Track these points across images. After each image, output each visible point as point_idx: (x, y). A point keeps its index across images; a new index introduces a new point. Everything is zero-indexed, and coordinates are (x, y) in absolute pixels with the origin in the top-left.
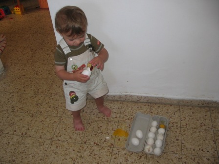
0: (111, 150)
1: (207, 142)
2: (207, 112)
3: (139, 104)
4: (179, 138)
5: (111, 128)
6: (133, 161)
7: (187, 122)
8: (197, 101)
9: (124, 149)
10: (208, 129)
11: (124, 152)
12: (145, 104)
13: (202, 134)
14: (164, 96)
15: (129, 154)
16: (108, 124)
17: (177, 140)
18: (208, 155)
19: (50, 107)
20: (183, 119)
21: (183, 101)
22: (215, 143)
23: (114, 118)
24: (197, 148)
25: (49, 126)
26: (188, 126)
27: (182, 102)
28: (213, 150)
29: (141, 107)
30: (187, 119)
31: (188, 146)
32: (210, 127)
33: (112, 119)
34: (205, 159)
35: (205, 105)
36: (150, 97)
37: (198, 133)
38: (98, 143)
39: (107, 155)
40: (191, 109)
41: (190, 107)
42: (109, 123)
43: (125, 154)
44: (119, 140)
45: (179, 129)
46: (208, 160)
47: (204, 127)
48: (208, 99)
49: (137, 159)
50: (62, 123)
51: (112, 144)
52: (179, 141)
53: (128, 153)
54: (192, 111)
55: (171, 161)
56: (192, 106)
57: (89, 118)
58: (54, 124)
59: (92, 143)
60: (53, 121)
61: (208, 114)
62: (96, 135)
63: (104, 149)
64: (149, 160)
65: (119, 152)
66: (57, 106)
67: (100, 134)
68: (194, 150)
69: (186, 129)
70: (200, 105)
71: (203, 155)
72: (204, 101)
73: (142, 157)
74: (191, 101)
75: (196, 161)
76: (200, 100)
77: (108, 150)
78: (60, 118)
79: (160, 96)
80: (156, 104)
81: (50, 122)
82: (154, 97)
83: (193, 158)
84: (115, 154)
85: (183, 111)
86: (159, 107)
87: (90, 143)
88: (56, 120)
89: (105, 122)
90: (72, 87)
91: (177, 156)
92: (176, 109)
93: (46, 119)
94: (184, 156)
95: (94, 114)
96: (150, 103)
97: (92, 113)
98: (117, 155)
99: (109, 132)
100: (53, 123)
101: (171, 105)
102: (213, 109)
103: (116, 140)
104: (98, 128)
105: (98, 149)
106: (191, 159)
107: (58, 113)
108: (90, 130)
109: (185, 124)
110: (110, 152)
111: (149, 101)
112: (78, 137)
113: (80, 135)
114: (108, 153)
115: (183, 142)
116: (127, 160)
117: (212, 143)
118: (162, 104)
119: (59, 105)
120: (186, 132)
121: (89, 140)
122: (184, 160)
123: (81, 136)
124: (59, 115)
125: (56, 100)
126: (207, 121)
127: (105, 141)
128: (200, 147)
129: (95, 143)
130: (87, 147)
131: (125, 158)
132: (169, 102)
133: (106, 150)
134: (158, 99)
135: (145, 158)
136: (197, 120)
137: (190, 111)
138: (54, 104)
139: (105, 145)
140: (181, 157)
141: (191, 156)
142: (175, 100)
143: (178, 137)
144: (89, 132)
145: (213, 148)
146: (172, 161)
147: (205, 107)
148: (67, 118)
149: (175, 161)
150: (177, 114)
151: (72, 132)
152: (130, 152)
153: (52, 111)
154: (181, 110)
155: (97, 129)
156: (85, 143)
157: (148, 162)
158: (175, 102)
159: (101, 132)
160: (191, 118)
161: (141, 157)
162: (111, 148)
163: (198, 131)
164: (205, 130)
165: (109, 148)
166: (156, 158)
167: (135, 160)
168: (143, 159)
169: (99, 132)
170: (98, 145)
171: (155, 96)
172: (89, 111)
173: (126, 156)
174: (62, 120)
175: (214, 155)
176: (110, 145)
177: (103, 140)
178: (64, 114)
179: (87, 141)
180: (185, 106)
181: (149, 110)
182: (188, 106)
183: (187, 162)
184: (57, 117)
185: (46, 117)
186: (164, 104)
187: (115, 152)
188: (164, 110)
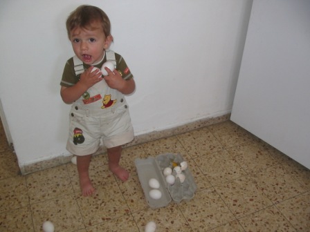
0: (131, 218)
1: (228, 163)
2: (207, 132)
3: (128, 150)
4: (199, 171)
5: (112, 191)
6: (167, 218)
7: (195, 151)
9: (146, 209)
10: (219, 150)
11: (148, 213)
12: (135, 147)
13: (217, 157)
14: (155, 130)
15: (156, 212)
16: (104, 188)
17: (198, 173)
18: (237, 176)
20: (189, 149)
21: (177, 128)
22: (236, 161)
23: (107, 178)
24: (223, 174)
25: (19, 226)
26: (198, 154)
27: (176, 131)
28: (239, 169)
29: (132, 153)
30: (193, 147)
31: (213, 175)
32: (221, 147)
33: (105, 180)
34: (237, 181)
35: (202, 126)
36: (139, 136)
37: (214, 158)
38: (108, 217)
39: (130, 226)
40: (189, 135)
41: (188, 134)
42: (106, 187)
43: (152, 214)
44: (132, 201)
45: (192, 161)
46: (241, 180)
47: (215, 150)
48: (205, 117)
49: (169, 213)
50: (36, 213)
51: (127, 211)
52: (201, 174)
53: (154, 212)
54: (191, 137)
55: (206, 198)
56: (189, 132)
57: (72, 191)
58: (24, 220)
59: (101, 221)
60: (21, 217)
61: (210, 134)
62: (97, 208)
63: (121, 221)
64: (183, 208)
65: (142, 216)
66: (12, 194)
67: (103, 205)
68: (221, 177)
69: (199, 158)
70: (197, 127)
71: (234, 178)
72: (200, 121)
73: (173, 208)
74: (187, 126)
75: (231, 187)
76: (196, 121)
77: (127, 219)
78: (29, 208)
79: (151, 130)
81: (16, 220)
82: (143, 135)
83: (226, 185)
84: (139, 221)
85: (183, 140)
86: (153, 145)
87: (96, 221)
88: (24, 213)
89: (99, 187)
90: (79, 121)
91: (209, 190)
92: (174, 141)
93: (5, 218)
94: (216, 188)
95: (77, 184)
97: (73, 183)
98: (142, 220)
99: (111, 197)
100: (22, 219)
101: (166, 139)
102: (211, 127)
103: (129, 203)
104: (95, 198)
105: (114, 224)
106: (225, 187)
107: (20, 202)
108: (84, 205)
109: (194, 154)
110: (130, 221)
111: (139, 142)
112: (74, 222)
113: (75, 217)
114: (130, 223)
115: (205, 173)
116: (158, 220)
117: (233, 162)
118: (154, 141)
119: (14, 191)
120: (201, 162)
121: (93, 218)
122: (219, 191)
123: (78, 218)
124: (23, 204)
125: (5, 186)
126: (214, 142)
127: (115, 211)
128: (225, 171)
129: (103, 219)
130: (97, 228)
131: (155, 219)
132: (162, 136)
133: (124, 220)
134: (149, 135)
135: (177, 209)
136: (204, 145)
137: (189, 137)
138: (4, 193)
139: (118, 215)
140: (213, 190)
141: (223, 185)
142: (168, 130)
143: (197, 170)
144: (86, 209)
145: (237, 167)
146: (208, 197)
147: (202, 128)
148: (41, 204)
149: (211, 196)
150: (179, 146)
151: (61, 218)
152: (155, 210)
153: (9, 204)
154: (180, 140)
155: (94, 200)
156: (90, 224)
157: (184, 211)
158: (169, 133)
159: (103, 202)
160: (196, 144)
161: (171, 209)
162: (128, 215)
163: (212, 156)
164: (218, 152)
165: (127, 217)
166: (190, 203)
167: (168, 216)
168: (175, 211)
169: (99, 202)
170: (110, 219)
171: (145, 132)
172: (66, 183)
173: (154, 216)
174: (34, 208)
175: (242, 174)
176: (125, 212)
177: (112, 211)
178: (31, 201)
179: (90, 221)
180: (181, 134)
181: (144, 153)
182: (184, 133)
183: (223, 192)
184: (22, 208)
185: (3, 215)
186: (158, 140)
187: (138, 218)
188: (161, 147)
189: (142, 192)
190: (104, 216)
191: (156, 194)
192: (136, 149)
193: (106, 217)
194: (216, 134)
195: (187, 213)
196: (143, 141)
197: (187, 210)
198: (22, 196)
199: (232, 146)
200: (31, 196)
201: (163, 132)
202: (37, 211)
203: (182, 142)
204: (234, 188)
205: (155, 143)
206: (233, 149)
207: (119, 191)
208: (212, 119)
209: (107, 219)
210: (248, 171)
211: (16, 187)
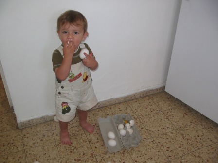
0: (95, 159)
1: (163, 121)
2: (149, 100)
3: (93, 112)
4: (143, 127)
5: (82, 141)
6: (120, 160)
7: (140, 112)
8: (139, 93)
9: (105, 153)
10: (157, 112)
11: (107, 156)
12: (98, 110)
13: (156, 117)
14: (112, 97)
15: (112, 155)
16: (76, 138)
17: (142, 128)
18: (170, 130)
19: (4, 146)
20: (135, 111)
21: (128, 97)
22: (169, 120)
23: (78, 132)
24: (160, 129)
26: (142, 115)
27: (127, 99)
28: (171, 125)
29: (96, 114)
30: (139, 110)
31: (153, 130)
32: (158, 110)
34: (170, 134)
35: (145, 95)
36: (101, 102)
37: (153, 118)
38: (79, 158)
40: (136, 102)
41: (135, 100)
42: (77, 137)
43: (110, 157)
44: (96, 147)
45: (138, 119)
46: (172, 133)
47: (154, 112)
48: (147, 89)
49: (121, 156)
50: (28, 155)
51: (92, 154)
52: (144, 129)
54: (138, 102)
55: (148, 146)
57: (54, 140)
58: (20, 160)
59: (74, 161)
60: (18, 158)
61: (150, 100)
62: (71, 152)
63: (88, 161)
64: (132, 153)
65: (102, 158)
66: (12, 142)
67: (75, 150)
68: (158, 131)
69: (143, 118)
70: (142, 96)
71: (167, 131)
72: (144, 91)
73: (125, 153)
74: (134, 95)
75: (165, 138)
76: (141, 92)
77: (92, 160)
78: (24, 152)
79: (110, 98)
80: (106, 107)
81: (14, 160)
82: (104, 101)
83: (161, 136)
86: (111, 108)
87: (71, 162)
88: (20, 155)
89: (73, 138)
90: (65, 97)
91: (150, 140)
92: (126, 106)
93: (7, 158)
94: (155, 139)
95: (57, 135)
96: (102, 108)
97: (55, 135)
98: (103, 161)
99: (81, 144)
100: (19, 160)
101: (120, 104)
102: (152, 96)
103: (94, 149)
104: (70, 145)
106: (161, 138)
107: (18, 148)
108: (62, 150)
109: (139, 115)
110: (94, 161)
111: (101, 106)
112: (55, 162)
113: (55, 158)
115: (147, 128)
116: (114, 161)
117: (167, 120)
118: (112, 105)
119: (13, 140)
120: (144, 120)
121: (68, 159)
122: (157, 141)
123: (57, 159)
124: (20, 149)
125: (7, 136)
126: (154, 106)
127: (84, 154)
128: (161, 127)
129: (76, 160)
131: (112, 160)
132: (117, 102)
133: (90, 161)
134: (108, 101)
135: (127, 153)
136: (147, 108)
137: (136, 103)
138: (7, 141)
139: (86, 157)
140: (153, 140)
141: (159, 136)
142: (122, 98)
143: (141, 126)
144: (63, 153)
145: (169, 123)
147: (145, 97)
148: (32, 149)
149: (151, 144)
150: (129, 109)
151: (46, 159)
152: (112, 154)
153: (10, 149)
154: (130, 105)
155: (69, 147)
157: (132, 155)
158: (122, 100)
159: (75, 148)
160: (141, 108)
161: (123, 153)
162: (93, 157)
163: (152, 116)
164: (157, 113)
166: (136, 149)
167: (121, 158)
168: (126, 155)
169: (73, 148)
170: (80, 160)
171: (105, 99)
172: (50, 134)
173: (111, 158)
174: (27, 152)
175: (173, 129)
176: (91, 155)
177: (82, 154)
178: (25, 147)
179: (66, 161)
180: (130, 100)
181: (104, 114)
182: (133, 100)
183: (160, 141)
184: (18, 152)
185: (6, 157)
186: (114, 105)
187: (100, 160)
188: (116, 109)
189: (103, 141)
190: (76, 158)
191: (113, 143)
192: (99, 111)
193: (77, 159)
194: (155, 100)
195: (134, 156)
196: (104, 105)
197: (134, 154)
198: (20, 143)
199: (166, 109)
200: (25, 143)
201: (118, 99)
202: (30, 154)
203: (131, 106)
204: (168, 139)
205: (112, 107)
206: (167, 111)
207: (87, 140)
208: (152, 90)
209: (78, 160)
210: (177, 127)
211: (15, 137)
